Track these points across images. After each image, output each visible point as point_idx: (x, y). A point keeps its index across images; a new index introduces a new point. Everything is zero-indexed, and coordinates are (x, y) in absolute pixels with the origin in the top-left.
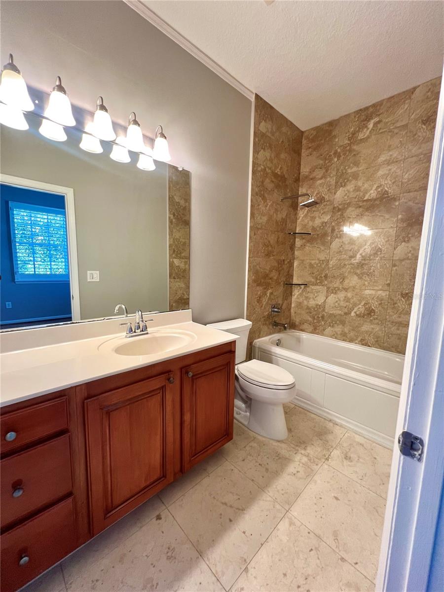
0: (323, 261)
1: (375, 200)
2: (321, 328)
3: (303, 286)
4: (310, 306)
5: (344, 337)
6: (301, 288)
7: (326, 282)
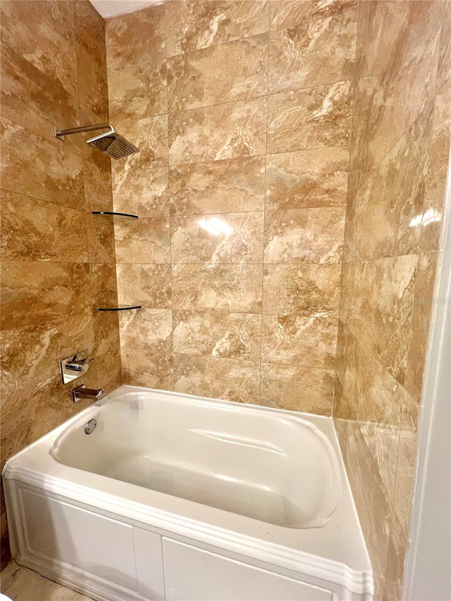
0: (161, 265)
1: (231, 162)
2: (170, 378)
3: (134, 311)
4: (150, 343)
5: (205, 391)
6: (132, 313)
7: (170, 302)
